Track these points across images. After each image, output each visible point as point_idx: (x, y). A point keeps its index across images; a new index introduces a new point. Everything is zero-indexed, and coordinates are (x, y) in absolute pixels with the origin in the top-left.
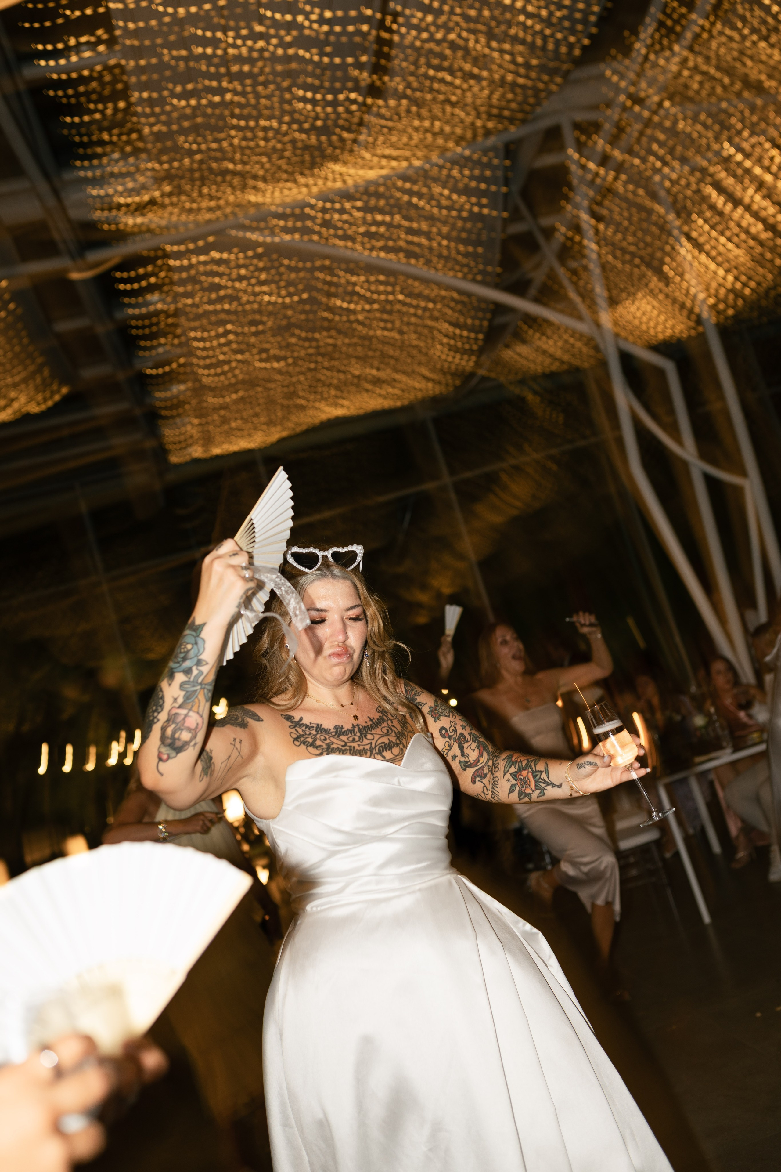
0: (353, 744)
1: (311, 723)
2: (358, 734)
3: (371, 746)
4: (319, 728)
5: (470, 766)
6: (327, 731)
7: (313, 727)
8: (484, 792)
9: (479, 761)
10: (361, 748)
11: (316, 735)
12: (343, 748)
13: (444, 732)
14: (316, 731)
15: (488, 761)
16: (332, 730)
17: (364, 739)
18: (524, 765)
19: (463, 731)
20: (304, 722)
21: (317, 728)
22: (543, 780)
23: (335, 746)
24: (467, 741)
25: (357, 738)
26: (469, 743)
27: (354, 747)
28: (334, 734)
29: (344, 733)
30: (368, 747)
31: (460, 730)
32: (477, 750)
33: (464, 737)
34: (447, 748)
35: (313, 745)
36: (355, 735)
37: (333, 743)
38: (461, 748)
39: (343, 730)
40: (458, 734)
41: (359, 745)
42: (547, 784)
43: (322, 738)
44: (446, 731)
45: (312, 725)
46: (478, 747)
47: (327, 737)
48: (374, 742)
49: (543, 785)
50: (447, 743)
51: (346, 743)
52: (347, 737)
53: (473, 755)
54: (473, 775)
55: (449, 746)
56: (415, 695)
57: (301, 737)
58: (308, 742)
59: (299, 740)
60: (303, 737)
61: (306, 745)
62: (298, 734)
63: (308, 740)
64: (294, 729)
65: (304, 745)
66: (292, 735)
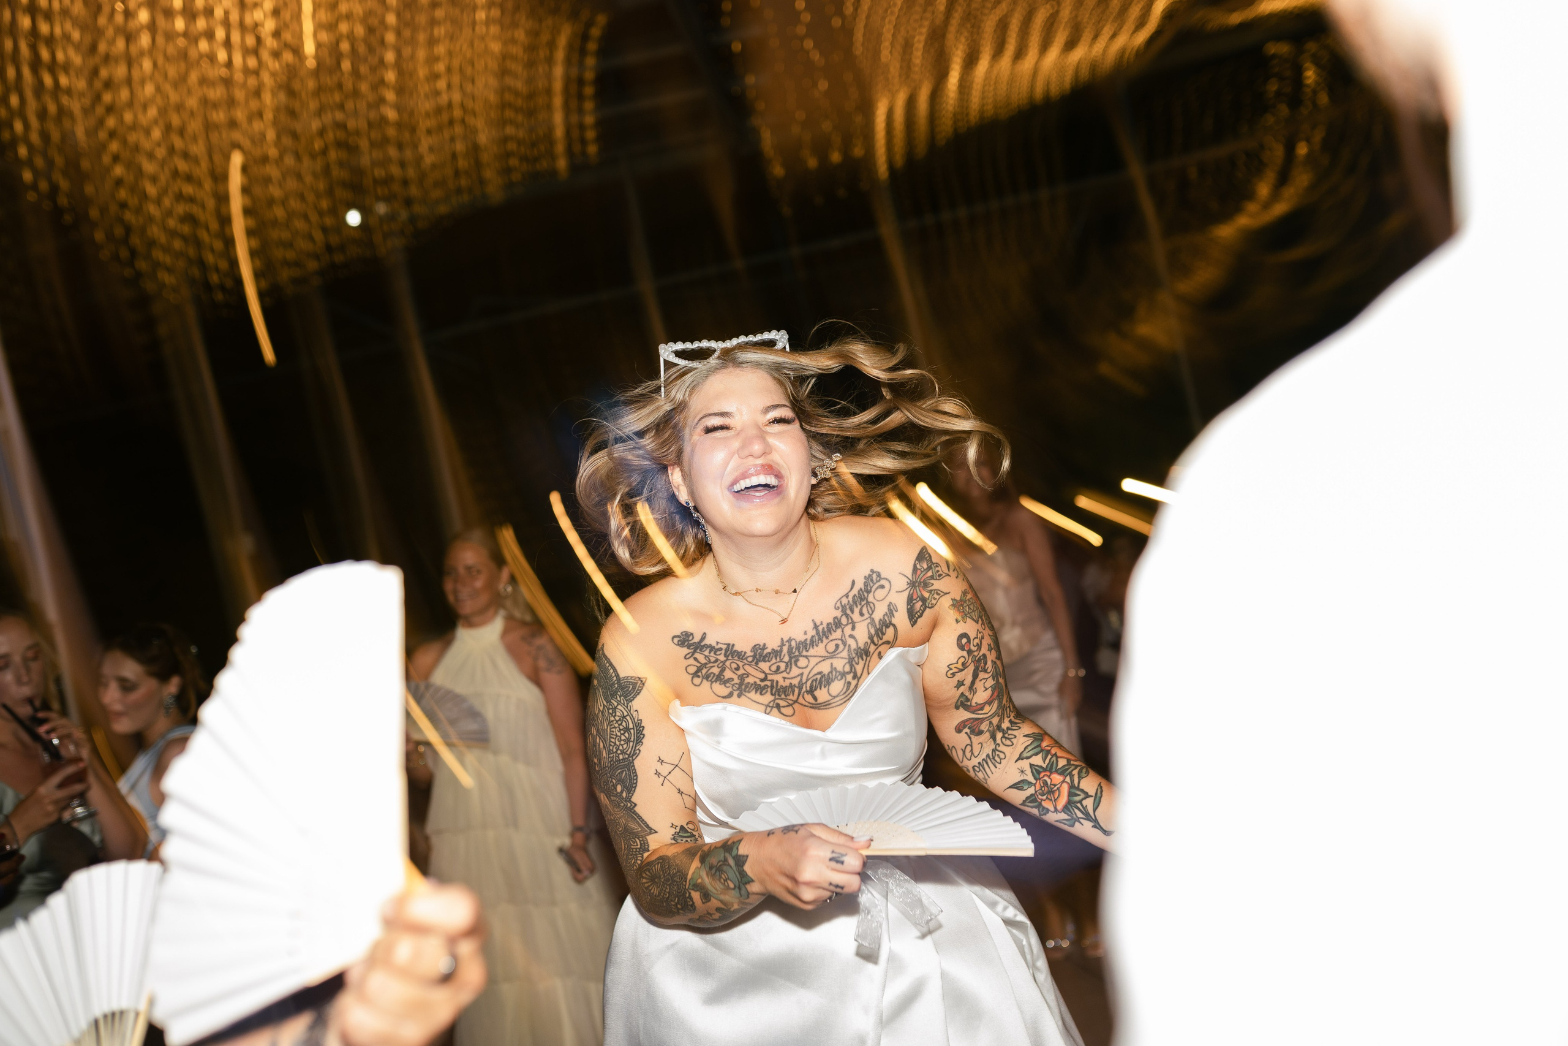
0: (776, 677)
1: (717, 643)
2: (786, 659)
3: (801, 680)
4: (731, 651)
5: (967, 708)
6: (740, 655)
7: (721, 649)
8: (964, 752)
9: (982, 709)
10: (787, 683)
11: (724, 662)
12: (762, 684)
13: (964, 641)
14: (725, 655)
15: (993, 716)
16: (749, 653)
17: (794, 667)
18: (1060, 765)
19: (988, 653)
20: (707, 642)
21: (726, 650)
22: (1085, 808)
23: (750, 680)
24: (985, 671)
25: (783, 666)
26: (987, 676)
27: (777, 682)
28: (750, 659)
29: (765, 658)
30: (796, 682)
31: (984, 650)
32: (989, 691)
33: (986, 663)
34: (960, 666)
35: (719, 678)
36: (781, 661)
37: (748, 675)
38: (975, 676)
39: (765, 652)
40: (981, 654)
41: (784, 678)
42: (1088, 817)
43: (734, 666)
44: (969, 641)
45: (720, 646)
46: (994, 688)
47: (741, 664)
48: (806, 672)
49: (1080, 814)
50: (962, 660)
51: (766, 675)
52: (768, 664)
53: (981, 696)
54: (963, 722)
55: (963, 664)
56: (932, 577)
57: (703, 669)
58: (712, 675)
59: (700, 674)
60: (706, 668)
61: (711, 681)
62: (699, 665)
63: (712, 673)
64: (692, 658)
65: (707, 680)
66: (690, 667)
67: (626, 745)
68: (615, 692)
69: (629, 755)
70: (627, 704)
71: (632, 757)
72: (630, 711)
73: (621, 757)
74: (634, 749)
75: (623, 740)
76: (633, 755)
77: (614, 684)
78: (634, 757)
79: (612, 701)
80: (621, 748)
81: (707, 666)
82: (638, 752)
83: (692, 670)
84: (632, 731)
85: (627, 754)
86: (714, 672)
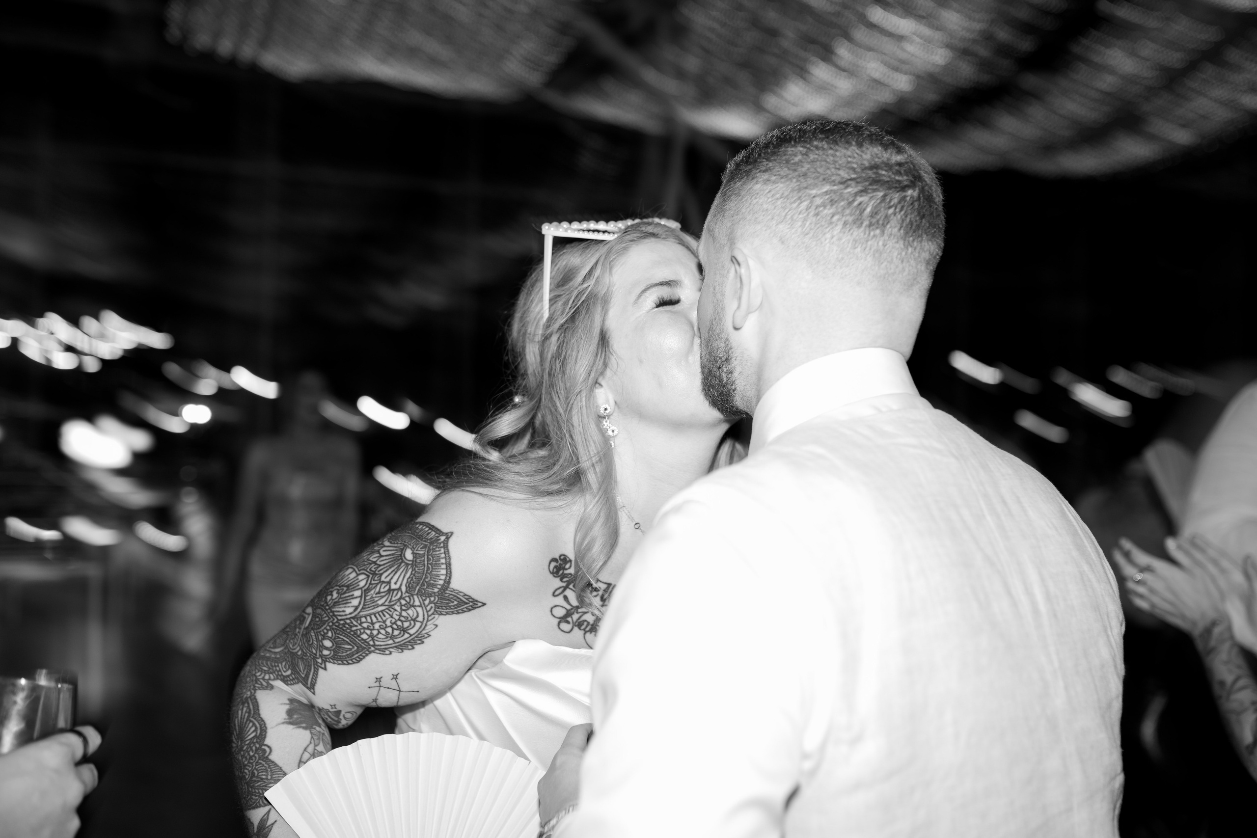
57: (573, 613)
58: (585, 624)
59: (569, 619)
60: (577, 613)
61: (584, 630)
62: (569, 607)
63: (586, 621)
64: (561, 597)
65: (580, 629)
66: (557, 608)
67: (384, 637)
68: (428, 594)
69: (374, 646)
70: (433, 614)
71: (376, 649)
72: (428, 621)
73: (364, 636)
74: (386, 647)
75: (386, 632)
76: (379, 649)
77: (434, 586)
78: (377, 651)
79: (415, 597)
80: (375, 632)
81: (580, 610)
82: (387, 652)
83: (560, 612)
84: (406, 635)
85: (374, 642)
86: (588, 620)
